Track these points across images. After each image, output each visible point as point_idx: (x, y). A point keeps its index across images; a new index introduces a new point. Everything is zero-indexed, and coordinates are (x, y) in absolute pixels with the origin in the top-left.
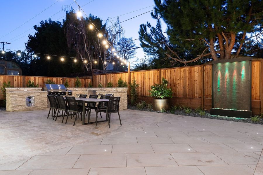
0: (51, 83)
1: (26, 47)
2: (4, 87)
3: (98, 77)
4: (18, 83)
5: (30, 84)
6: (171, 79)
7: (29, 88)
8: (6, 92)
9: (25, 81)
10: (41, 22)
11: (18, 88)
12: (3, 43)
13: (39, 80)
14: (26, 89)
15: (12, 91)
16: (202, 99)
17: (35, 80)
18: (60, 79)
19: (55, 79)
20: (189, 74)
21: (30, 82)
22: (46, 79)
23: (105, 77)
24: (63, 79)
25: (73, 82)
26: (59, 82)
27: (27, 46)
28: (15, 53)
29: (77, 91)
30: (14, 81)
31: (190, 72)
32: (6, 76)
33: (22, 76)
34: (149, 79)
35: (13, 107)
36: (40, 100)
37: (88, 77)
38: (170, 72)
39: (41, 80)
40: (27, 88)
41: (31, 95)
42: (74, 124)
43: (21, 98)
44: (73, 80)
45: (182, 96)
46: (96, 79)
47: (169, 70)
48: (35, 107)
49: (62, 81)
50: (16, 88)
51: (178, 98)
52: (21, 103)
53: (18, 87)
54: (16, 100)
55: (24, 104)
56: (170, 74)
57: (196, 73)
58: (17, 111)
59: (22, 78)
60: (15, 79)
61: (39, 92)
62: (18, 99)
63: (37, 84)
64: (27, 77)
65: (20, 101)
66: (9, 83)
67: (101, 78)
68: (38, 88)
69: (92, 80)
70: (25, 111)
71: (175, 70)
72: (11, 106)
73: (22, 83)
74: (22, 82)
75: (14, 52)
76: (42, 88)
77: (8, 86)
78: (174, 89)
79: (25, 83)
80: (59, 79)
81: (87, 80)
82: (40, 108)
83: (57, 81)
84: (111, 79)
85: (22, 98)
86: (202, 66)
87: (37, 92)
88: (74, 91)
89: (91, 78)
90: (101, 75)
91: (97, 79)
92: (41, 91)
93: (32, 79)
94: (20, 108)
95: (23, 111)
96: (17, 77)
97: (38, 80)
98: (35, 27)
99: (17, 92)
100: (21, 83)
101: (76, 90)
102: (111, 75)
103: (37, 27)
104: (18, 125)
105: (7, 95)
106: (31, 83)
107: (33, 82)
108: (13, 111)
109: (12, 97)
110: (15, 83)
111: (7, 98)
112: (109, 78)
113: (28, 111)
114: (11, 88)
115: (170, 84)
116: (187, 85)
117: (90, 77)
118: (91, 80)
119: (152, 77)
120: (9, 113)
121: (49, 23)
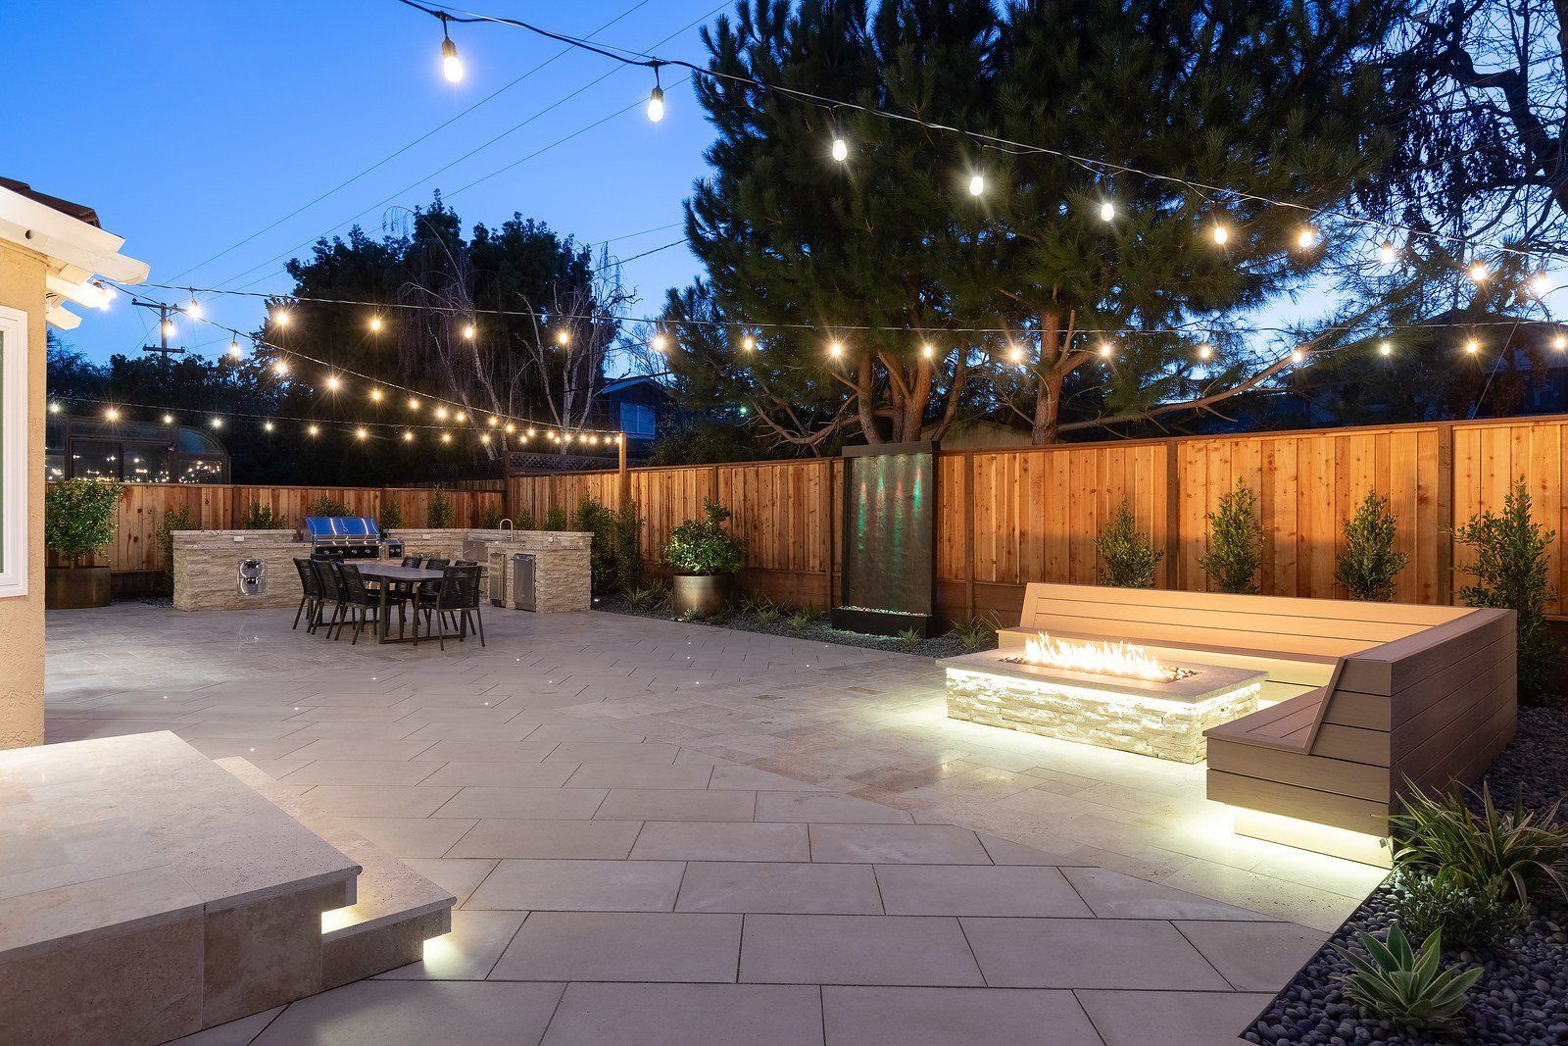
0: (335, 511)
1: (254, 350)
2: (168, 529)
3: (526, 483)
4: (215, 512)
5: (256, 514)
6: (748, 503)
7: (250, 532)
8: (175, 545)
9: (240, 504)
10: (320, 243)
11: (214, 532)
12: (159, 310)
13: (292, 499)
14: (240, 536)
15: (194, 542)
16: (828, 577)
17: (276, 498)
18: (371, 496)
19: (350, 495)
20: (794, 488)
21: (256, 507)
22: (318, 494)
23: (547, 485)
24: (384, 493)
25: (425, 505)
26: (365, 504)
27: (257, 347)
28: (211, 363)
29: (429, 543)
30: (200, 505)
31: (798, 477)
32: (173, 487)
33: (229, 486)
34: (685, 499)
35: (195, 595)
36: (284, 574)
37: (489, 484)
38: (745, 475)
39: (299, 498)
40: (243, 532)
41: (256, 557)
42: (355, 639)
43: (220, 565)
44: (423, 497)
45: (777, 566)
46: (518, 492)
47: (741, 469)
48: (269, 597)
49: (378, 501)
50: (207, 532)
51: (766, 571)
52: (221, 582)
53: (216, 528)
54: (206, 573)
55: (233, 588)
56: (745, 483)
57: (812, 483)
58: (209, 610)
59: (229, 492)
60: (204, 497)
61: (284, 545)
62: (213, 570)
63: (282, 513)
64: (248, 490)
65: (217, 574)
66: (185, 512)
67: (534, 490)
68: (281, 531)
69: (505, 494)
70: (234, 608)
71: (757, 471)
72: (189, 591)
73: (229, 513)
74: (229, 507)
75: (207, 359)
76: (295, 532)
77: (183, 525)
78: (754, 541)
79: (240, 511)
80: (366, 493)
81: (483, 498)
82: (287, 599)
83: (359, 500)
84: (568, 493)
85: (225, 564)
86: (827, 462)
87: (275, 545)
88: (412, 543)
89: (503, 489)
90: (534, 477)
91: (523, 491)
92: (293, 541)
93: (264, 496)
94: (218, 600)
95: (228, 609)
96: (213, 492)
97: (289, 499)
98: (293, 267)
99: (209, 546)
100: (225, 510)
101: (425, 537)
102: (569, 480)
103: (302, 265)
104: (205, 640)
105: (176, 555)
106: (261, 512)
107: (267, 509)
108: (196, 610)
109: (192, 562)
110: (205, 510)
111: (176, 565)
112: (563, 492)
113: (244, 609)
114: (188, 532)
115: (745, 522)
116: (791, 525)
117: (499, 485)
118: (499, 495)
119: (692, 491)
120: (183, 614)
121: (350, 246)
